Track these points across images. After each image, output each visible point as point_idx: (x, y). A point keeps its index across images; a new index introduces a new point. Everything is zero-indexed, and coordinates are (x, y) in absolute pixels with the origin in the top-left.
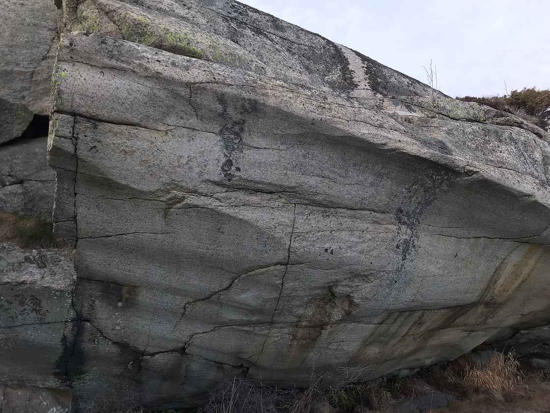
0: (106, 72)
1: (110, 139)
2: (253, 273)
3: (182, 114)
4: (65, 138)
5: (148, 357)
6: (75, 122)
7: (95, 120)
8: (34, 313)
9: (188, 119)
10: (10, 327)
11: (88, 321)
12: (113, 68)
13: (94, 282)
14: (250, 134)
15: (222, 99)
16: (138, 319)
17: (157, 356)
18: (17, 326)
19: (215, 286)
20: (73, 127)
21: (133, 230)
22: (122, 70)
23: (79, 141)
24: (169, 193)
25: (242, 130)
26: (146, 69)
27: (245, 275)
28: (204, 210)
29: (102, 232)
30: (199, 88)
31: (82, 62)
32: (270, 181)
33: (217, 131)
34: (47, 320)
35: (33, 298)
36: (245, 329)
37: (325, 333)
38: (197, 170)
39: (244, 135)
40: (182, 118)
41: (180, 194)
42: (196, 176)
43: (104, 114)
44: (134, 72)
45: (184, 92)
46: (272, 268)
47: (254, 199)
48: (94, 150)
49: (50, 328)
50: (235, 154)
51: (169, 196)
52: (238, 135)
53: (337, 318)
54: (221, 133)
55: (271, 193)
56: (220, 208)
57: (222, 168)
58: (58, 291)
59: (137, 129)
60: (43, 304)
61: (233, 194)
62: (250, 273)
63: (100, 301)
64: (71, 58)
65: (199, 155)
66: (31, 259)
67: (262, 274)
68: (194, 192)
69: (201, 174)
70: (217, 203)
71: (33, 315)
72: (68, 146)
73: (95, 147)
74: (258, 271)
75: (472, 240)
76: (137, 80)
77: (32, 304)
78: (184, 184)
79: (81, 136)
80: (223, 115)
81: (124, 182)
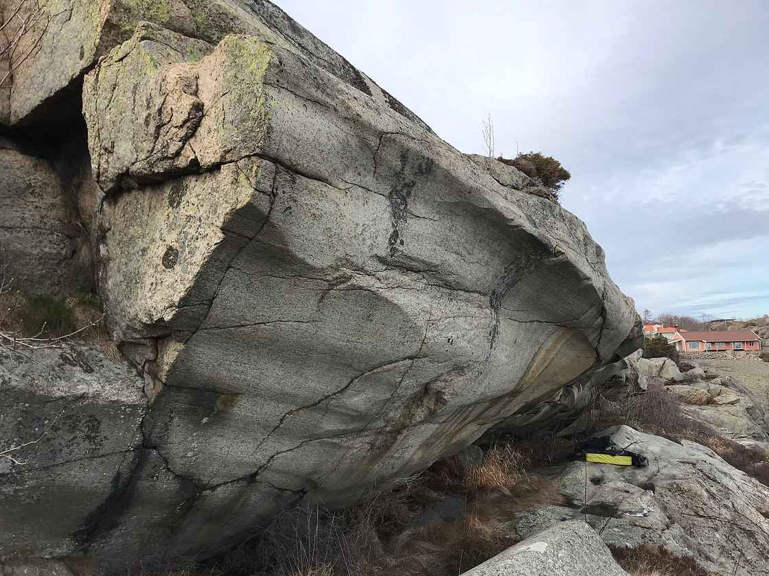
0: (309, 104)
1: (305, 199)
2: (379, 370)
3: (361, 169)
4: (264, 193)
5: (208, 491)
6: (277, 173)
7: (294, 170)
8: (87, 442)
9: (365, 177)
10: (46, 468)
11: (155, 448)
12: (316, 102)
13: (185, 390)
14: (414, 199)
15: (404, 156)
16: (219, 439)
17: (219, 489)
18: (58, 465)
19: (331, 389)
20: (275, 179)
21: (276, 317)
22: (325, 106)
23: (277, 199)
24: (338, 270)
25: (409, 194)
26: (348, 108)
27: (369, 373)
28: (365, 293)
29: (237, 320)
30: (389, 140)
31: (287, 89)
32: (423, 258)
33: (387, 193)
34: (102, 452)
35: (92, 418)
36: (334, 441)
37: (400, 437)
38: (369, 242)
39: (409, 201)
40: (359, 174)
41: (348, 272)
42: (367, 250)
43: (304, 163)
44: (336, 110)
45: (374, 141)
46: (401, 363)
47: (406, 279)
48: (287, 212)
49: (102, 463)
50: (401, 224)
51: (337, 275)
52: (404, 199)
53: (419, 419)
54: (390, 197)
55: (418, 272)
56: (381, 290)
57: (390, 241)
58: (130, 406)
59: (326, 186)
60: (103, 426)
61: (391, 274)
62: (375, 371)
63: (180, 418)
64: (278, 81)
65: (371, 223)
66: (69, 360)
67: (388, 370)
68: (361, 270)
69: (371, 247)
70: (378, 285)
71: (85, 445)
72: (264, 205)
73: (290, 208)
74: (385, 367)
75: (528, 324)
76: (335, 121)
77: (87, 429)
78: (354, 260)
79: (280, 192)
80: (398, 175)
81: (301, 256)
